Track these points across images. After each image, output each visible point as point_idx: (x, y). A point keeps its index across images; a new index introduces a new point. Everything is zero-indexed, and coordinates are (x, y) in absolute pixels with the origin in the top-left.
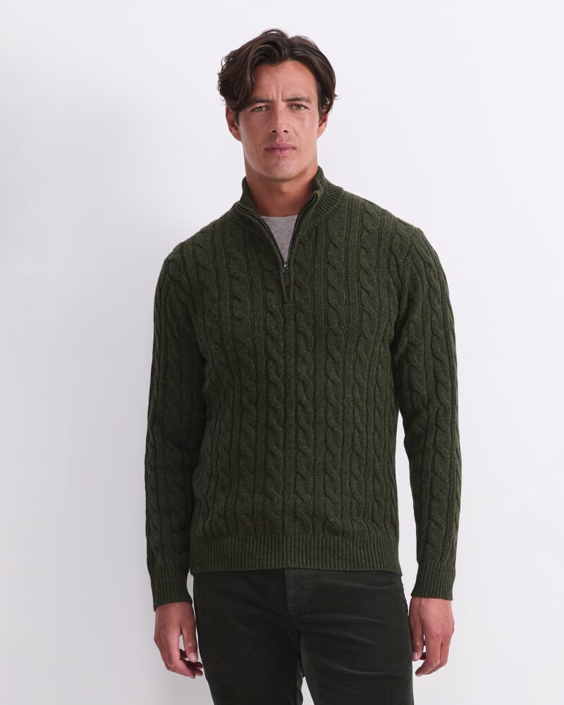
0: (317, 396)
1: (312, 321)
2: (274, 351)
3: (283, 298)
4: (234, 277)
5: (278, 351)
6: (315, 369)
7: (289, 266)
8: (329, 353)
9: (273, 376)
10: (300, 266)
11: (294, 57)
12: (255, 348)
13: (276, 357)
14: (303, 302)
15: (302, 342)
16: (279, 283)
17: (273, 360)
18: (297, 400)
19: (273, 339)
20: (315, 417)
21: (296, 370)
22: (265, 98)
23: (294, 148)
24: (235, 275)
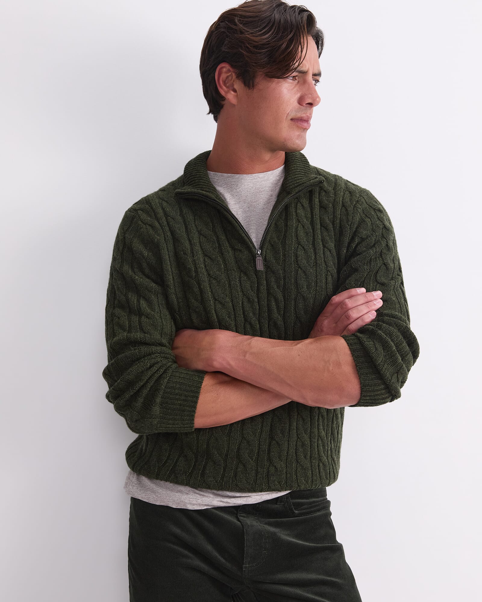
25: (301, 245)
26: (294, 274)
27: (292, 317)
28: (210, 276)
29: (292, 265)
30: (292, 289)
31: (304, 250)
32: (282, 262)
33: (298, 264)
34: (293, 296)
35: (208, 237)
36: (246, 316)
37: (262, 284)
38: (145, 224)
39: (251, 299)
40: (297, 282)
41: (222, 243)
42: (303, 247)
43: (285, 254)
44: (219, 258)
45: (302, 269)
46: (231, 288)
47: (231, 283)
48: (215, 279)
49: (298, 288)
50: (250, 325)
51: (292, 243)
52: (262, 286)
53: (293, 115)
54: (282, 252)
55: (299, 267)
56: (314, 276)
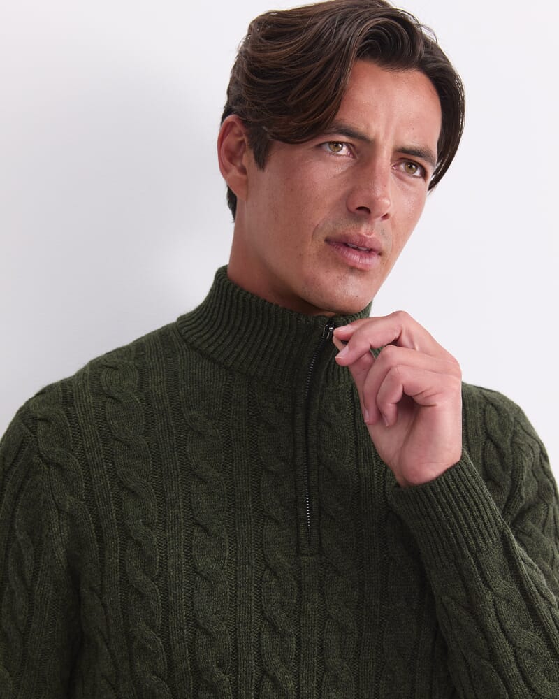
2: (276, 660)
4: (195, 475)
5: (284, 660)
11: (422, 66)
12: (235, 648)
13: (279, 675)
17: (274, 680)
22: (361, 128)
23: (380, 254)
24: (198, 471)
28: (197, 573)
36: (266, 662)
37: (310, 600)
38: (47, 464)
46: (236, 602)
47: (239, 593)
48: (207, 579)
50: (273, 682)
52: (309, 602)
53: (327, 231)
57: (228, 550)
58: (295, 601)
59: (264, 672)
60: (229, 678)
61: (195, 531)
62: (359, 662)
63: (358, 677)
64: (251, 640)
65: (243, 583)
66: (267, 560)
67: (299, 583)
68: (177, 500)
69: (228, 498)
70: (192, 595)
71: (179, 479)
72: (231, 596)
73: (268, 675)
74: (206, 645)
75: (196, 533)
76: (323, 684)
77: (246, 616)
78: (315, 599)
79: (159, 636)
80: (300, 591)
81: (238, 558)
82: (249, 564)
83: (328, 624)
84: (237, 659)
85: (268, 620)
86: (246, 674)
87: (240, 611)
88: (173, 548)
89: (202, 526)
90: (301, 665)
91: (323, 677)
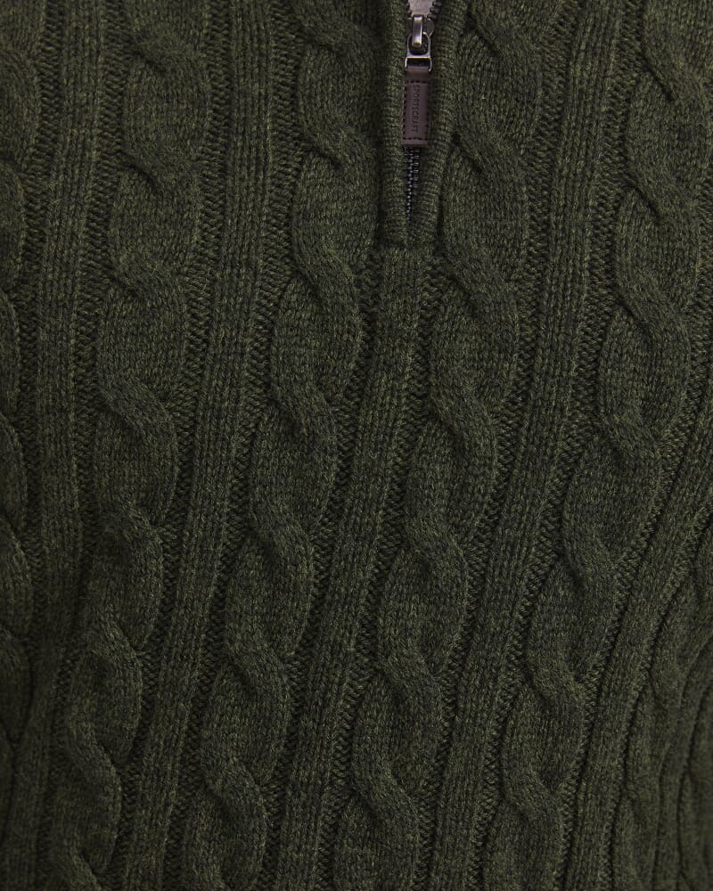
0: (456, 767)
1: (511, 370)
2: (281, 505)
3: (381, 216)
4: (139, 54)
5: (301, 507)
6: (472, 626)
7: (435, 42)
8: (561, 555)
9: (247, 636)
10: (493, 52)
12: (187, 468)
13: (281, 541)
14: (485, 252)
15: (436, 472)
16: (374, 126)
17: (267, 550)
18: (349, 779)
19: (291, 430)
20: (428, 866)
21: (371, 626)
24: (146, 44)
25: (637, 190)
26: (587, 333)
27: (529, 548)
28: (113, 279)
29: (577, 286)
30: (562, 410)
31: (658, 218)
32: (529, 261)
33: (614, 286)
34: (560, 444)
35: (174, 71)
37: (390, 366)
39: (305, 430)
40: (597, 374)
41: (243, 115)
42: (652, 206)
43: (547, 223)
44: (195, 189)
45: (630, 314)
48: (135, 296)
49: (597, 408)
51: (589, 173)
52: (388, 372)
54: (532, 209)
55: (620, 302)
56: (693, 359)
57: (197, 230)
58: (352, 366)
59: (248, 530)
60: (162, 536)
61: (124, 182)
62: (492, 541)
63: (483, 576)
64: (229, 451)
65: (227, 310)
66: (297, 256)
67: (370, 320)
68: (90, 108)
69: (215, 110)
70: (95, 331)
71: (101, 59)
72: (192, 342)
73: (255, 536)
74: (119, 452)
75: (125, 185)
76: (391, 577)
77: (226, 395)
78: (405, 366)
79: (14, 425)
80: (369, 341)
81: (224, 249)
82: (248, 264)
83: (428, 435)
84: (188, 493)
85: (277, 405)
86: (204, 531)
87: (211, 381)
88: (60, 217)
89: (141, 172)
90: (342, 524)
91: (392, 561)
